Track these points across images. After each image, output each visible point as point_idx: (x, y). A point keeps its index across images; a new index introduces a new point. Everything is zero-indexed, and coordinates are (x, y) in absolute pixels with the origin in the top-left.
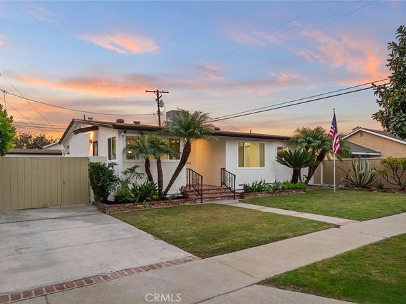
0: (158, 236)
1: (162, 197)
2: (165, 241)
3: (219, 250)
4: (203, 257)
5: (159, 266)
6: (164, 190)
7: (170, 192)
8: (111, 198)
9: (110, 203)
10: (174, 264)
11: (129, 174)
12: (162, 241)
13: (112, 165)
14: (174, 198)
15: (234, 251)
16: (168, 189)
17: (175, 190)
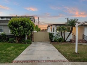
0: (60, 51)
1: (65, 41)
2: (61, 53)
3: (77, 60)
4: (70, 62)
5: (55, 61)
6: (65, 39)
7: (67, 40)
8: (53, 41)
9: (53, 42)
10: (59, 62)
11: (57, 36)
12: (60, 53)
13: (53, 33)
14: (68, 42)
15: (83, 61)
16: (66, 39)
17: (68, 40)
